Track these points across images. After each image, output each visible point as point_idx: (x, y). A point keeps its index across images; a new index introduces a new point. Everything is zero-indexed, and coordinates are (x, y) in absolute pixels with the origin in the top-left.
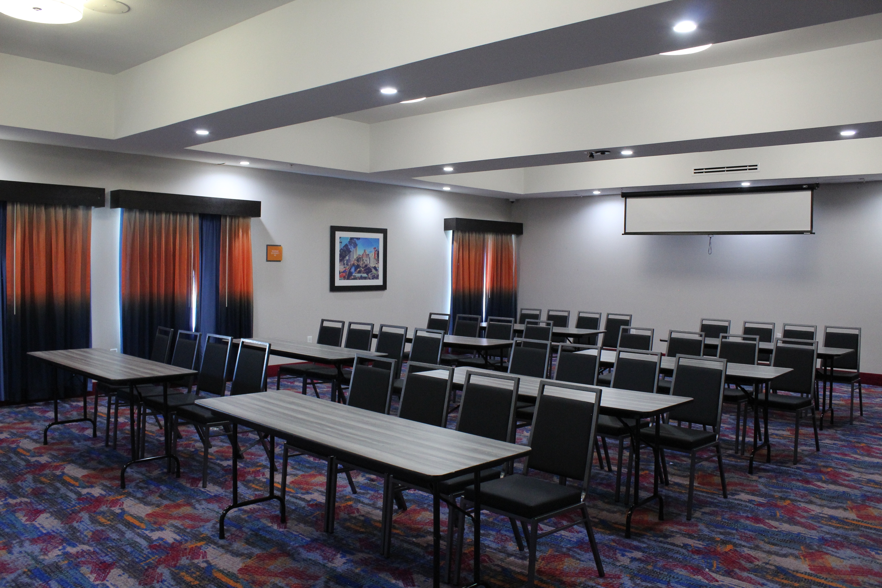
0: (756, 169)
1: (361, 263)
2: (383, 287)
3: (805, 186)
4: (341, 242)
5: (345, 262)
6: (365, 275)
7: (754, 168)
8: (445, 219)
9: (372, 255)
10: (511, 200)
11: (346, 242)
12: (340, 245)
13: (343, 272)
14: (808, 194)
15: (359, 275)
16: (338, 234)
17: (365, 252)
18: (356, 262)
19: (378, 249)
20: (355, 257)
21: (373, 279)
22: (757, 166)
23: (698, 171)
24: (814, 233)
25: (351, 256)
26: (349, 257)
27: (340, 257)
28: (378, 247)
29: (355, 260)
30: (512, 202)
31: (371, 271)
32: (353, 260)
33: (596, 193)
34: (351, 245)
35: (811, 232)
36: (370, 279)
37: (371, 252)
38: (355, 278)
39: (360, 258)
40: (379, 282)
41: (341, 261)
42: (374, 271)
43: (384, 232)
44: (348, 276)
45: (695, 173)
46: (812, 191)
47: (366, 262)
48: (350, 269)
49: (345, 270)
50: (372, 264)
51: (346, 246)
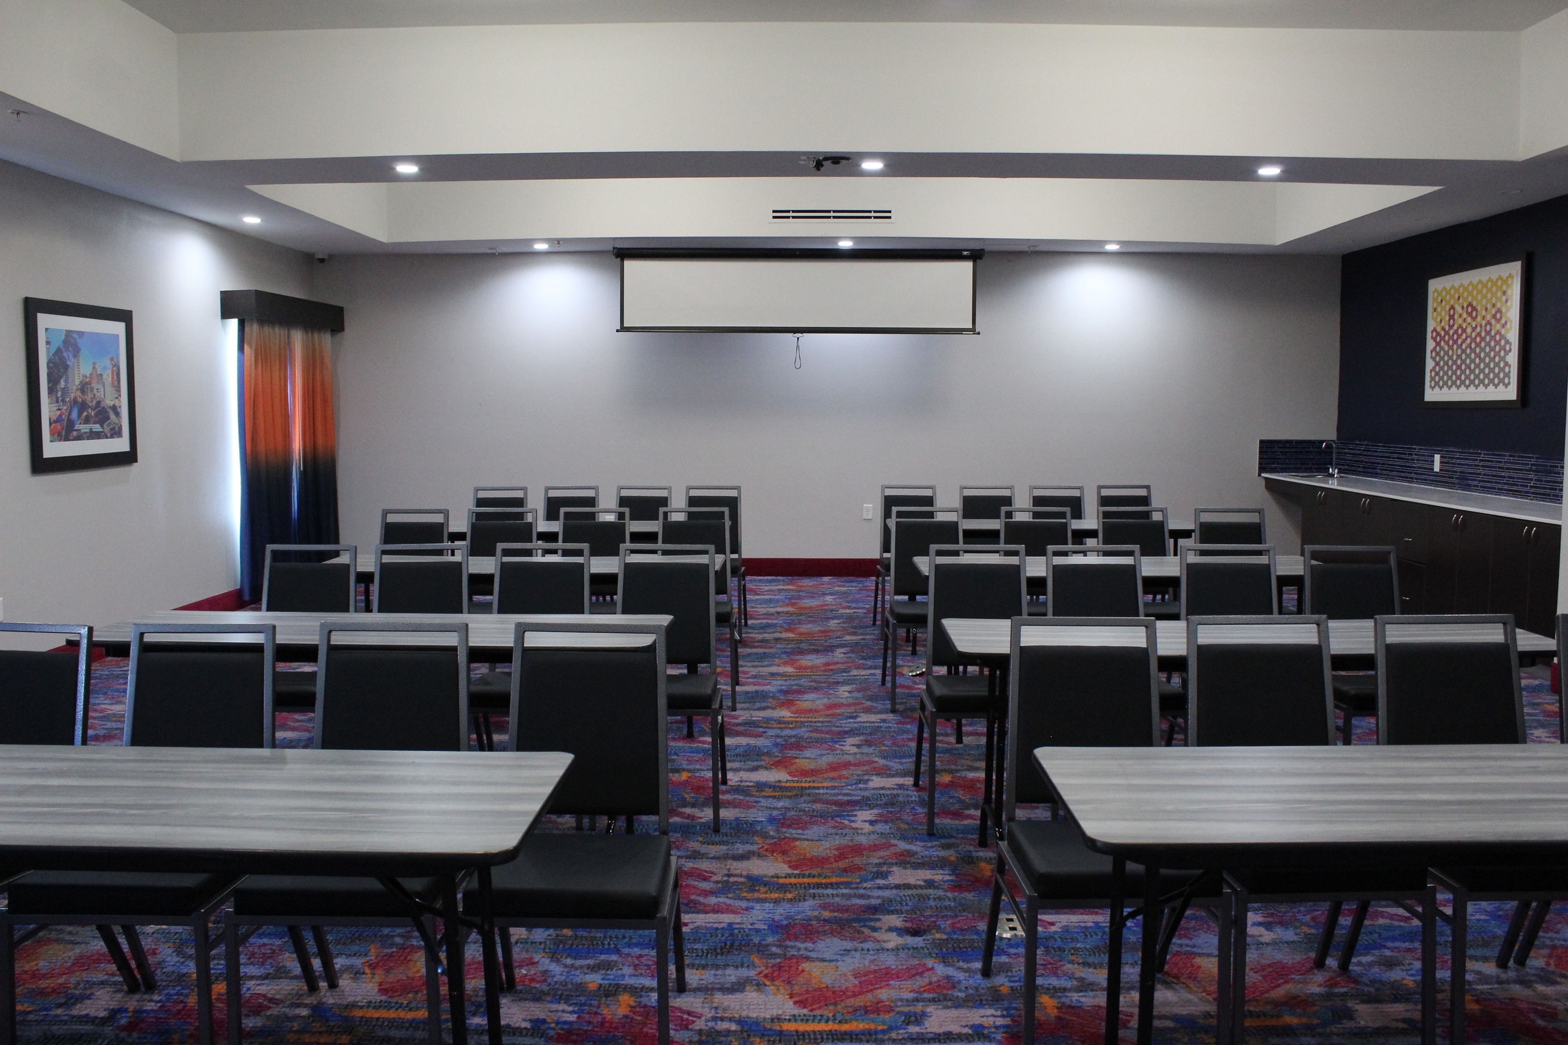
0: (890, 217)
1: (88, 397)
2: (128, 458)
3: (965, 253)
4: (48, 343)
5: (59, 394)
6: (97, 428)
7: (884, 215)
8: (222, 293)
9: (108, 377)
10: (321, 257)
11: (58, 342)
12: (48, 350)
13: (56, 421)
14: (968, 266)
15: (85, 428)
16: (45, 321)
17: (94, 368)
18: (79, 393)
19: (118, 361)
20: (77, 383)
21: (112, 437)
22: (890, 212)
23: (780, 215)
24: (979, 333)
25: (70, 380)
26: (66, 381)
27: (49, 381)
28: (118, 356)
29: (77, 390)
30: (322, 261)
31: (108, 418)
32: (74, 388)
33: (541, 247)
34: (67, 349)
35: (973, 330)
36: (107, 437)
37: (105, 368)
38: (79, 438)
39: (86, 383)
40: (121, 445)
41: (51, 390)
42: (112, 416)
43: (125, 316)
44: (65, 432)
45: (774, 217)
46: (974, 262)
47: (98, 394)
48: (70, 414)
49: (60, 415)
50: (109, 402)
51: (59, 351)
